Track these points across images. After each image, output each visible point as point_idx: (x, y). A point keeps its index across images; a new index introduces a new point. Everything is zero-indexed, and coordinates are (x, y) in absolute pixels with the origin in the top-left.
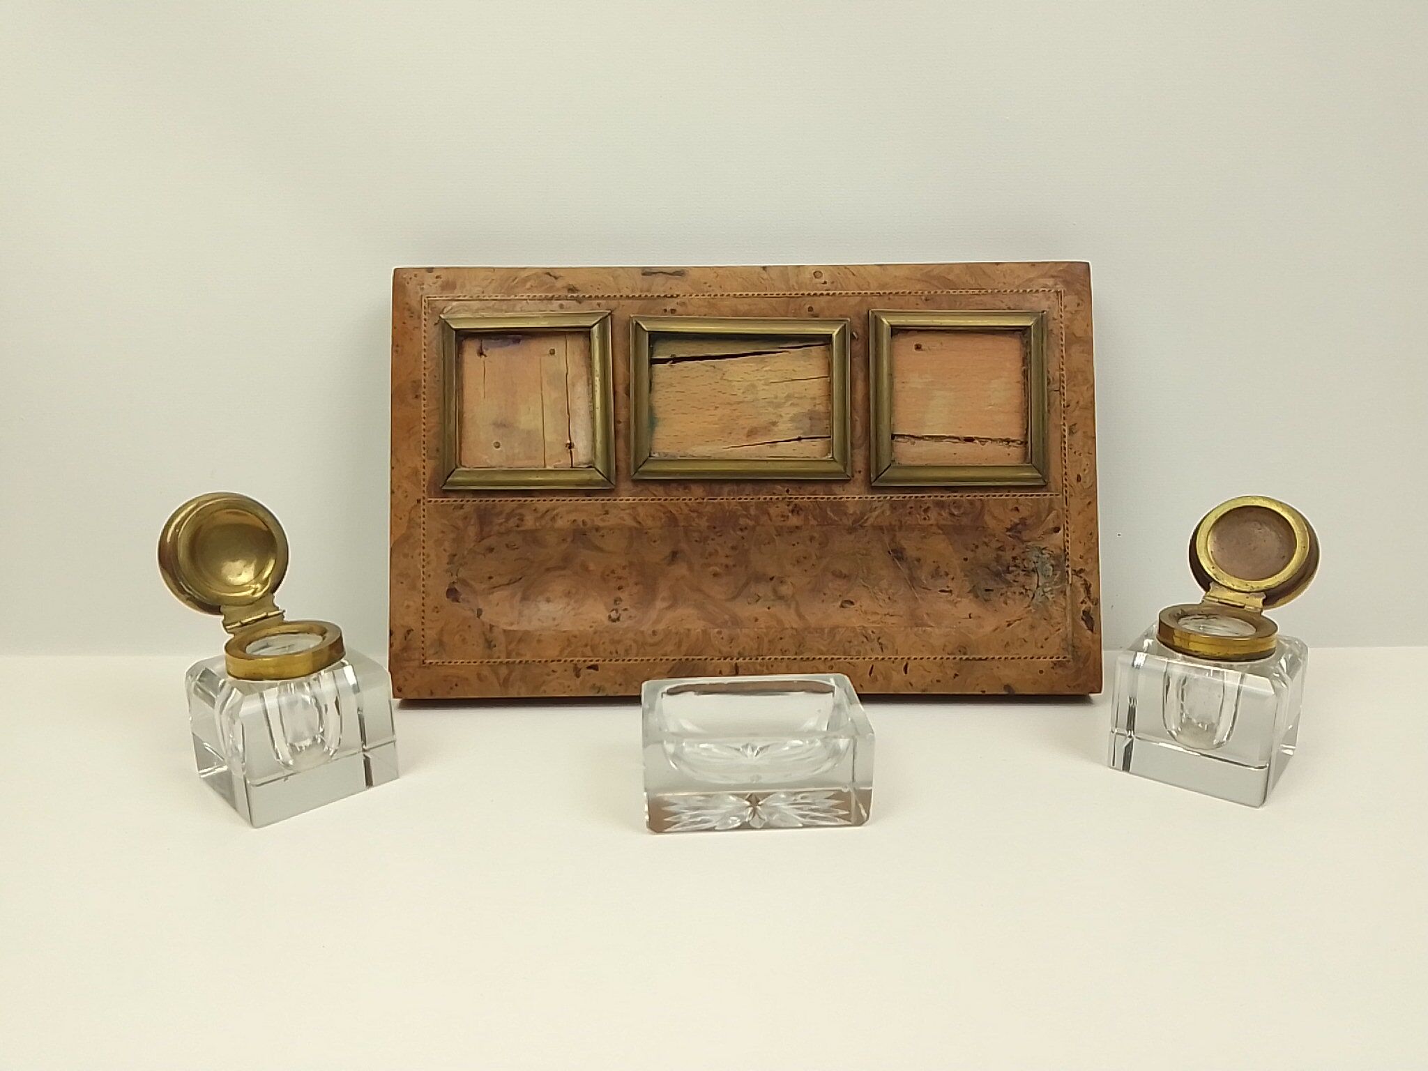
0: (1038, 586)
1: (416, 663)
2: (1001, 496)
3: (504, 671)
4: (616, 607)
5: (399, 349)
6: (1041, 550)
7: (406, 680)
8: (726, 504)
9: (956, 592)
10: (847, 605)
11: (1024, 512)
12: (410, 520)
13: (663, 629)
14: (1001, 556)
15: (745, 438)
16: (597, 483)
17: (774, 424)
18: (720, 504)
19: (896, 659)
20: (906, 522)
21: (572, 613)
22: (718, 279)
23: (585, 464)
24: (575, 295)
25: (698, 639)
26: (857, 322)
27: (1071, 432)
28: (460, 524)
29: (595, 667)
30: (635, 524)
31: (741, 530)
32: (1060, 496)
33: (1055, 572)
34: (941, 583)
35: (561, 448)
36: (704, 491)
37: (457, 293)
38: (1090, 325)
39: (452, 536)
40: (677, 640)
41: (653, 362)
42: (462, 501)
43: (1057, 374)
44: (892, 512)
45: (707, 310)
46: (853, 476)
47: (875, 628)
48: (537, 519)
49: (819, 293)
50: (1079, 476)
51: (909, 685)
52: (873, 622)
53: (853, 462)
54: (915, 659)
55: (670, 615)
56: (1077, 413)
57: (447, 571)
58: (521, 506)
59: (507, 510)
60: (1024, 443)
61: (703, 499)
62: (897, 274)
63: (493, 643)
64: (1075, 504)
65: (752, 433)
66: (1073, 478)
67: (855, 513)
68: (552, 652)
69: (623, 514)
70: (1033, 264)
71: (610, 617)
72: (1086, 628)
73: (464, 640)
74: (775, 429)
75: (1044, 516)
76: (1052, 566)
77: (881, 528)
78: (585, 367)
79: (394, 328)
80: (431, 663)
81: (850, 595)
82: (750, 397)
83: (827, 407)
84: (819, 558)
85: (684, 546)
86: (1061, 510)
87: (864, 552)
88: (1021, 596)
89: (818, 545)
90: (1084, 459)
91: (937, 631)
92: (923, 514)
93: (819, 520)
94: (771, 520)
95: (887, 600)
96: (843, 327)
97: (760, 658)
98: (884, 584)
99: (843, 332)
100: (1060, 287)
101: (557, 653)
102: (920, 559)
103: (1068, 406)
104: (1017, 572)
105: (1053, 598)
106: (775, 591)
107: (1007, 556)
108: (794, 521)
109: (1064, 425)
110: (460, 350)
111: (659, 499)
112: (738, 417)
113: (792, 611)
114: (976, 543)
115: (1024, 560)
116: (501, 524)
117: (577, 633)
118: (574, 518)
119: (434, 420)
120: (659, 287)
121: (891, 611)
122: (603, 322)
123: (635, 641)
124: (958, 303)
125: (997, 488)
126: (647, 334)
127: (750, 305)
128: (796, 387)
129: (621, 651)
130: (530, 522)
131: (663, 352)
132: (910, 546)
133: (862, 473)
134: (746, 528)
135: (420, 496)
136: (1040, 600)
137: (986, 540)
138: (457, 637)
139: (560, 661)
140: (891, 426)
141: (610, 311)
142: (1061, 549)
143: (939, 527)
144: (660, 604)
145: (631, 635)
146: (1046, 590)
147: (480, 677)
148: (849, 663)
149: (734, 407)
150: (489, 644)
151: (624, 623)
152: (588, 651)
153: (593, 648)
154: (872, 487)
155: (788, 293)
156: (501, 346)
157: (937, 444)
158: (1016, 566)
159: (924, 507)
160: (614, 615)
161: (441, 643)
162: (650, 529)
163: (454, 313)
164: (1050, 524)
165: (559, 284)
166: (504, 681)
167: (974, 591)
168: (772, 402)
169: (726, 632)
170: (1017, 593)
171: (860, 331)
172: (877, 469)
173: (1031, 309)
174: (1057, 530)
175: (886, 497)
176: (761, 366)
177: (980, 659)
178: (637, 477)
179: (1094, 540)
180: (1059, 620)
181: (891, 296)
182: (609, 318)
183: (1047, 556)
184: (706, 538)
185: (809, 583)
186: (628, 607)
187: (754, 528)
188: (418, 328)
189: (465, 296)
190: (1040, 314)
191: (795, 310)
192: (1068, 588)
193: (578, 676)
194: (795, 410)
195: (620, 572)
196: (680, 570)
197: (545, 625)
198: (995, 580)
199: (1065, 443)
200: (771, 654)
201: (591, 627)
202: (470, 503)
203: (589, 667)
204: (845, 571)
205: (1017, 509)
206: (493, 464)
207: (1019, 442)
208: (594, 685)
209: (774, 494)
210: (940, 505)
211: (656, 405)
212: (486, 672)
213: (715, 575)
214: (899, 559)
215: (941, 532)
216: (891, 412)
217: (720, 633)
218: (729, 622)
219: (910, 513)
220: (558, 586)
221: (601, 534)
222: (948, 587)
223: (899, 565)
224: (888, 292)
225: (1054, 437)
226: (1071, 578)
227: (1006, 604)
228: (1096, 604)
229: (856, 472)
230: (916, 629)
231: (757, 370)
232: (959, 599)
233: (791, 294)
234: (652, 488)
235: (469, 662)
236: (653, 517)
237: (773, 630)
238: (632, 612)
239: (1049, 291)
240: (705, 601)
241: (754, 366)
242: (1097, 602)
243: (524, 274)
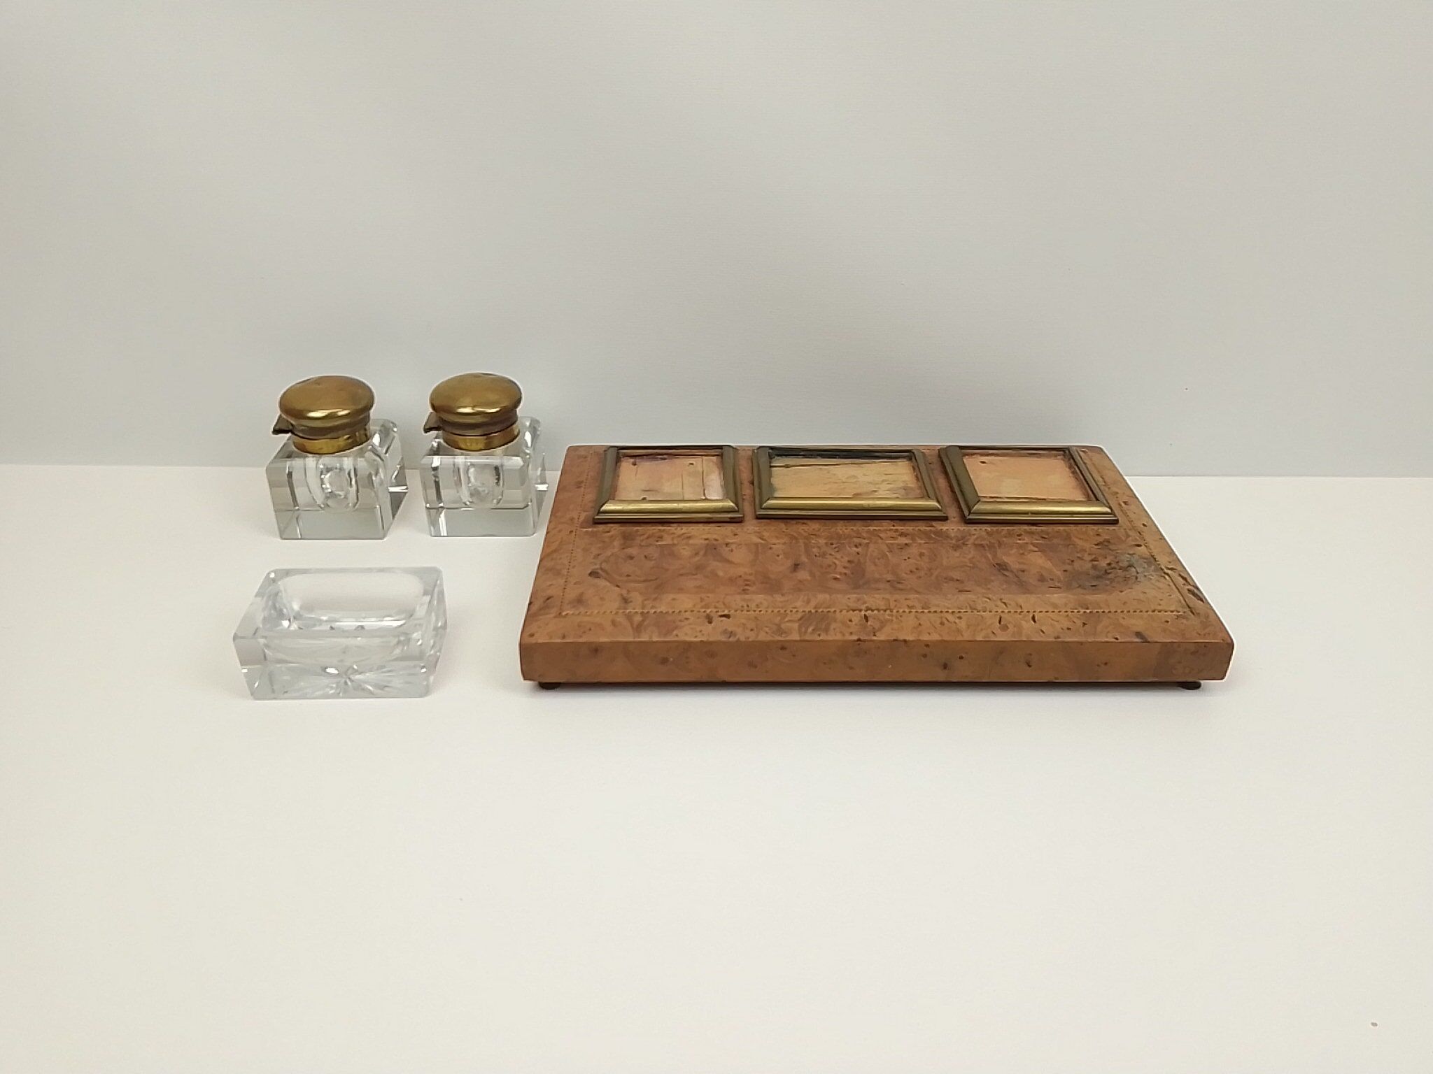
1: (552, 616)
2: (1081, 528)
3: (638, 618)
6: (1130, 556)
7: (539, 627)
10: (964, 592)
11: (1106, 536)
12: (561, 542)
14: (1097, 565)
16: (728, 511)
17: (874, 491)
18: (835, 531)
19: (1022, 612)
20: (1004, 541)
28: (607, 541)
29: (727, 616)
31: (856, 546)
33: (1149, 566)
34: (1049, 583)
36: (819, 525)
41: (771, 467)
42: (610, 529)
44: (989, 537)
50: (1144, 524)
51: (1041, 632)
54: (1041, 612)
57: (591, 563)
58: (660, 532)
59: (649, 534)
61: (820, 529)
63: (629, 600)
65: (857, 495)
67: (956, 537)
68: (686, 606)
69: (748, 536)
73: (602, 599)
74: (876, 493)
75: (1123, 538)
76: (1145, 562)
77: (982, 546)
78: (717, 468)
80: (567, 614)
83: (918, 484)
84: (930, 569)
85: (804, 559)
86: (1136, 536)
87: (971, 565)
89: (928, 560)
91: (1055, 596)
93: (925, 540)
94: (882, 539)
97: (888, 611)
101: (690, 606)
102: (1024, 570)
104: (1115, 572)
105: (1154, 578)
107: (1102, 565)
108: (903, 540)
112: (844, 488)
114: (1071, 558)
115: (1118, 563)
116: (640, 542)
118: (706, 538)
125: (1076, 523)
128: (890, 477)
129: (752, 606)
130: (667, 538)
131: (779, 462)
132: (1011, 560)
134: (860, 546)
135: (573, 529)
137: (1079, 554)
139: (693, 611)
142: (1149, 556)
143: (1035, 546)
146: (1145, 574)
147: (614, 623)
149: (840, 484)
150: (626, 601)
152: (720, 604)
153: (726, 604)
154: (969, 523)
156: (651, 461)
158: (1112, 569)
161: (579, 602)
162: (774, 544)
164: (1131, 542)
166: (637, 626)
167: (1081, 587)
168: (872, 483)
174: (1139, 545)
175: (982, 528)
178: (762, 511)
183: (1138, 557)
184: (825, 553)
187: (867, 546)
193: (710, 623)
194: (891, 486)
195: (746, 577)
196: (803, 575)
198: (1098, 580)
200: (898, 608)
203: (722, 616)
205: (1098, 535)
208: (726, 630)
209: (882, 526)
210: (1030, 533)
212: (620, 619)
214: (1004, 570)
215: (1036, 549)
219: (1005, 536)
221: (730, 549)
222: (1055, 585)
223: (1006, 575)
226: (1167, 571)
235: (605, 612)
236: (776, 536)
242: (1195, 586)
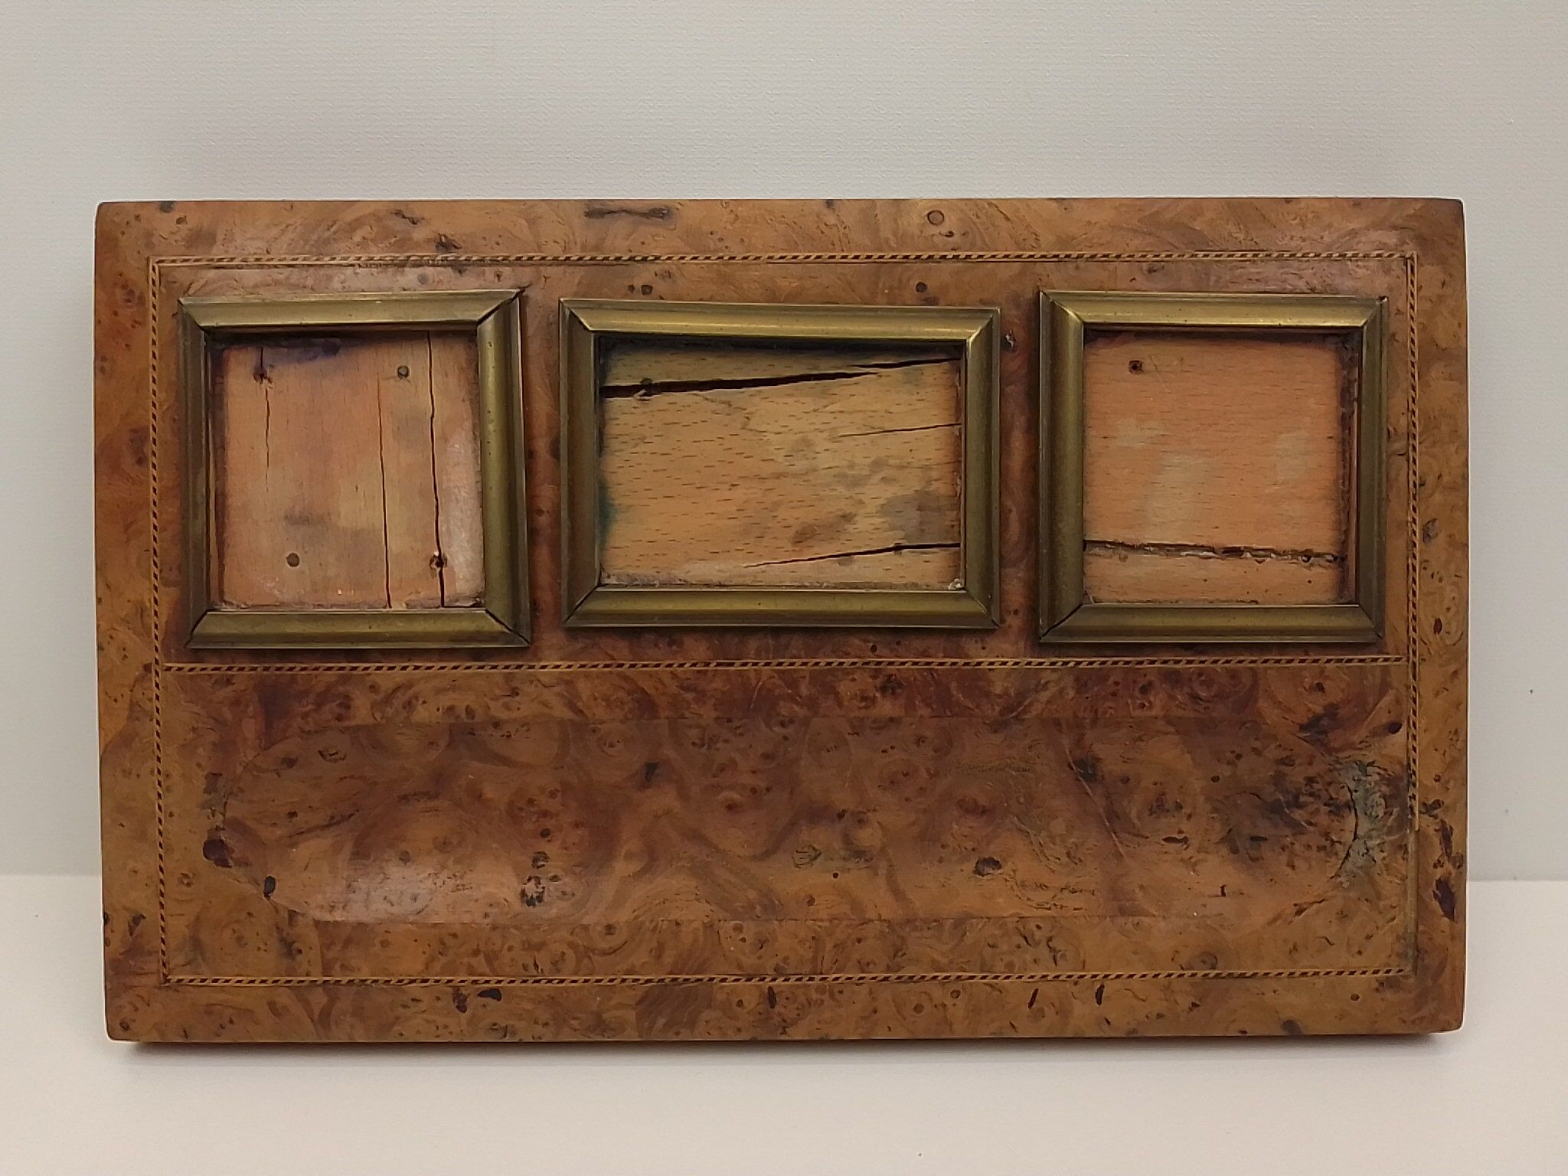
0: (1356, 837)
1: (152, 980)
2: (1291, 661)
3: (319, 999)
4: (536, 872)
5: (106, 365)
6: (1363, 767)
7: (136, 1009)
8: (752, 675)
9: (1194, 842)
10: (988, 870)
11: (1334, 693)
12: (133, 705)
13: (626, 922)
14: (1285, 775)
15: (789, 547)
16: (493, 637)
17: (847, 518)
18: (740, 673)
19: (1082, 977)
20: (1105, 713)
21: (451, 883)
22: (738, 224)
23: (468, 598)
24: (451, 256)
25: (695, 941)
26: (1013, 313)
27: (1426, 536)
28: (227, 714)
29: (495, 994)
30: (567, 714)
31: (783, 725)
32: (1403, 662)
33: (1390, 809)
34: (1168, 824)
35: (419, 567)
36: (708, 649)
37: (217, 252)
38: (1463, 324)
39: (213, 737)
40: (654, 944)
41: (607, 392)
42: (230, 669)
43: (1403, 421)
44: (1078, 692)
45: (715, 287)
46: (1003, 621)
47: (1041, 918)
48: (374, 705)
49: (937, 254)
50: (1438, 622)
51: (1105, 1022)
52: (1039, 906)
53: (1002, 593)
54: (1118, 976)
55: (640, 891)
56: (1437, 498)
57: (203, 806)
58: (345, 680)
59: (320, 688)
60: (1340, 560)
61: (708, 665)
62: (1094, 219)
63: (296, 945)
64: (1430, 676)
65: (804, 536)
66: (1427, 625)
67: (1006, 693)
68: (411, 964)
69: (548, 695)
70: (1357, 203)
71: (523, 893)
72: (1442, 913)
73: (239, 939)
74: (850, 528)
75: (1371, 700)
76: (1384, 797)
77: (1057, 723)
78: (468, 403)
79: (98, 322)
80: (180, 981)
81: (992, 847)
82: (801, 465)
83: (954, 484)
84: (933, 776)
85: (669, 752)
86: (1403, 689)
87: (1022, 765)
88: (1322, 854)
89: (932, 753)
90: (1448, 589)
91: (1162, 924)
92: (1139, 696)
93: (935, 706)
94: (840, 704)
95: (1065, 859)
96: (988, 324)
97: (818, 977)
98: (1059, 826)
99: (987, 334)
100: (1411, 251)
101: (420, 967)
102: (1128, 779)
103: (1422, 485)
104: (1316, 806)
105: (1384, 858)
106: (847, 840)
107: (1297, 775)
108: (886, 707)
109: (1414, 521)
110: (218, 369)
111: (621, 666)
112: (777, 505)
113: (881, 881)
114: (1238, 750)
115: (1330, 783)
116: (305, 716)
117: (457, 929)
118: (449, 704)
119: (172, 509)
120: (620, 240)
121: (1072, 881)
122: (504, 311)
123: (572, 945)
124: (1213, 278)
125: (1283, 647)
126: (593, 335)
127: (801, 278)
128: (893, 445)
129: (544, 963)
130: (362, 711)
131: (626, 371)
132: (1111, 756)
133: (1020, 615)
134: (792, 722)
135: (150, 656)
136: (1358, 865)
137: (1257, 744)
138: (227, 934)
139: (426, 981)
140: (1082, 524)
141: (518, 290)
142: (1401, 764)
143: (1170, 722)
144: (622, 867)
145: (564, 933)
146: (1370, 843)
147: (274, 1009)
148: (991, 985)
149: (769, 484)
150: (290, 949)
151: (551, 910)
152: (480, 962)
153: (491, 958)
154: (1042, 645)
155: (876, 255)
156: (299, 361)
157: (1171, 561)
158: (1311, 795)
159: (1142, 682)
160: (531, 888)
161: (196, 944)
162: (602, 722)
163: (207, 294)
164: (1382, 716)
165: (419, 234)
166: (320, 1015)
167: (1229, 840)
168: (845, 476)
169: (750, 929)
170: (1314, 848)
171: (1021, 334)
172: (1053, 611)
173: (1356, 292)
174: (1394, 728)
175: (1068, 663)
176: (825, 402)
177: (1242, 976)
178: (573, 622)
179: (1459, 745)
180: (1394, 901)
181: (1082, 264)
182: (518, 300)
183: (1377, 777)
184: (713, 740)
185: (913, 824)
186: (560, 873)
187: (806, 722)
188: (142, 323)
189: (232, 259)
190: (1377, 303)
191: (891, 288)
192: (1412, 838)
193: (462, 1008)
194: (889, 492)
195: (545, 802)
196: (663, 799)
197: (395, 910)
198: (1269, 819)
199: (1414, 557)
200: (839, 971)
201: (486, 915)
202: (245, 674)
203: (483, 994)
204: (983, 801)
205: (1320, 688)
206: (286, 597)
207: (1330, 558)
208: (495, 1023)
209: (847, 655)
210: (1173, 678)
211: (612, 479)
212: (284, 998)
213: (731, 807)
214: (1088, 778)
215: (1172, 729)
216: (1082, 497)
217: (738, 929)
218: (758, 908)
219: (1114, 694)
220: (425, 828)
221: (504, 732)
222: (1180, 832)
223: (1089, 791)
224: (1075, 254)
225: (1396, 547)
226: (1420, 821)
227: (1293, 867)
228: (1460, 867)
229: (1009, 612)
230: (1121, 920)
231: (815, 411)
232: (1201, 856)
233: (881, 257)
234: (606, 642)
235: (252, 982)
236: (607, 699)
237: (845, 922)
238: (568, 882)
239: (1391, 256)
240: (710, 859)
241: (810, 403)
242: (1460, 862)
243: (349, 216)
